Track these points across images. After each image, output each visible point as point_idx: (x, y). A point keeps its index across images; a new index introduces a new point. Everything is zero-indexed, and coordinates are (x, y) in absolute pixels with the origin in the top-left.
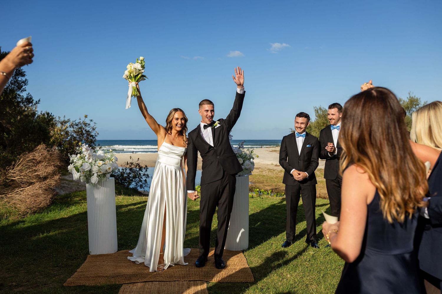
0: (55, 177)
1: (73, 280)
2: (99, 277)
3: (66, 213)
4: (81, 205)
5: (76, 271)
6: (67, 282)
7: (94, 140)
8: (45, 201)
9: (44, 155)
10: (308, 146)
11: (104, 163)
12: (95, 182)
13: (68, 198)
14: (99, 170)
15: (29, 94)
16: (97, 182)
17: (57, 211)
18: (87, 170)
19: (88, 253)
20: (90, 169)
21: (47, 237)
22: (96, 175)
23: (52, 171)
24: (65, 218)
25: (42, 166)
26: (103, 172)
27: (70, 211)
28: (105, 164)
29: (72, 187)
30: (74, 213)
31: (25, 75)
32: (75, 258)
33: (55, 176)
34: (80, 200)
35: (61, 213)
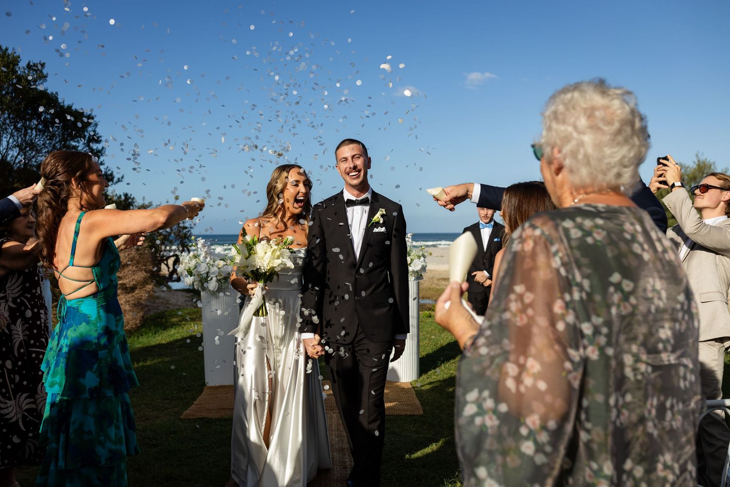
0: (147, 287)
1: (190, 412)
2: (224, 409)
3: (164, 337)
4: (182, 328)
5: (193, 404)
6: (184, 414)
7: (189, 234)
8: (134, 320)
9: (131, 256)
10: (496, 240)
11: (225, 263)
12: (214, 289)
13: (162, 318)
14: (219, 273)
15: (107, 168)
16: (216, 289)
17: (150, 335)
18: (204, 272)
19: (204, 384)
20: (208, 272)
21: (143, 367)
22: (214, 279)
23: (144, 278)
24: (163, 345)
25: (129, 271)
26: (223, 275)
27: (169, 335)
28: (226, 265)
29: (158, 306)
30: (175, 338)
31: (101, 141)
32: (188, 390)
33: (147, 285)
34: (180, 321)
35: (157, 338)
